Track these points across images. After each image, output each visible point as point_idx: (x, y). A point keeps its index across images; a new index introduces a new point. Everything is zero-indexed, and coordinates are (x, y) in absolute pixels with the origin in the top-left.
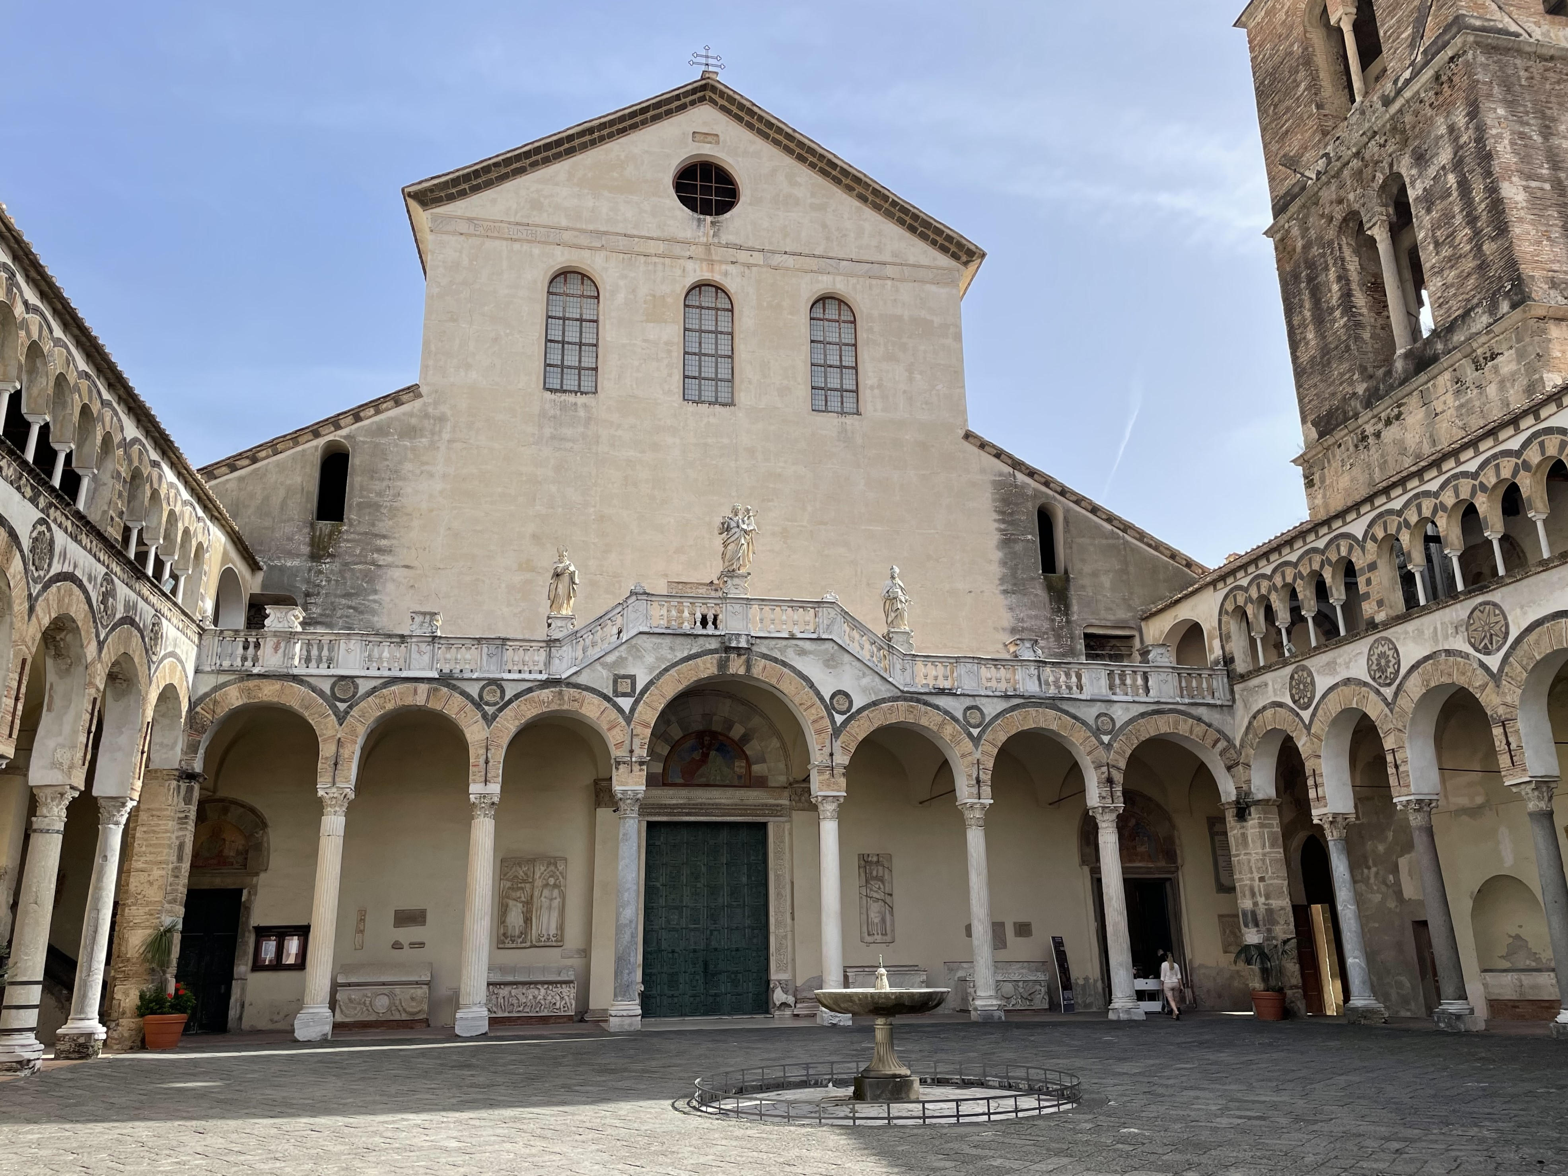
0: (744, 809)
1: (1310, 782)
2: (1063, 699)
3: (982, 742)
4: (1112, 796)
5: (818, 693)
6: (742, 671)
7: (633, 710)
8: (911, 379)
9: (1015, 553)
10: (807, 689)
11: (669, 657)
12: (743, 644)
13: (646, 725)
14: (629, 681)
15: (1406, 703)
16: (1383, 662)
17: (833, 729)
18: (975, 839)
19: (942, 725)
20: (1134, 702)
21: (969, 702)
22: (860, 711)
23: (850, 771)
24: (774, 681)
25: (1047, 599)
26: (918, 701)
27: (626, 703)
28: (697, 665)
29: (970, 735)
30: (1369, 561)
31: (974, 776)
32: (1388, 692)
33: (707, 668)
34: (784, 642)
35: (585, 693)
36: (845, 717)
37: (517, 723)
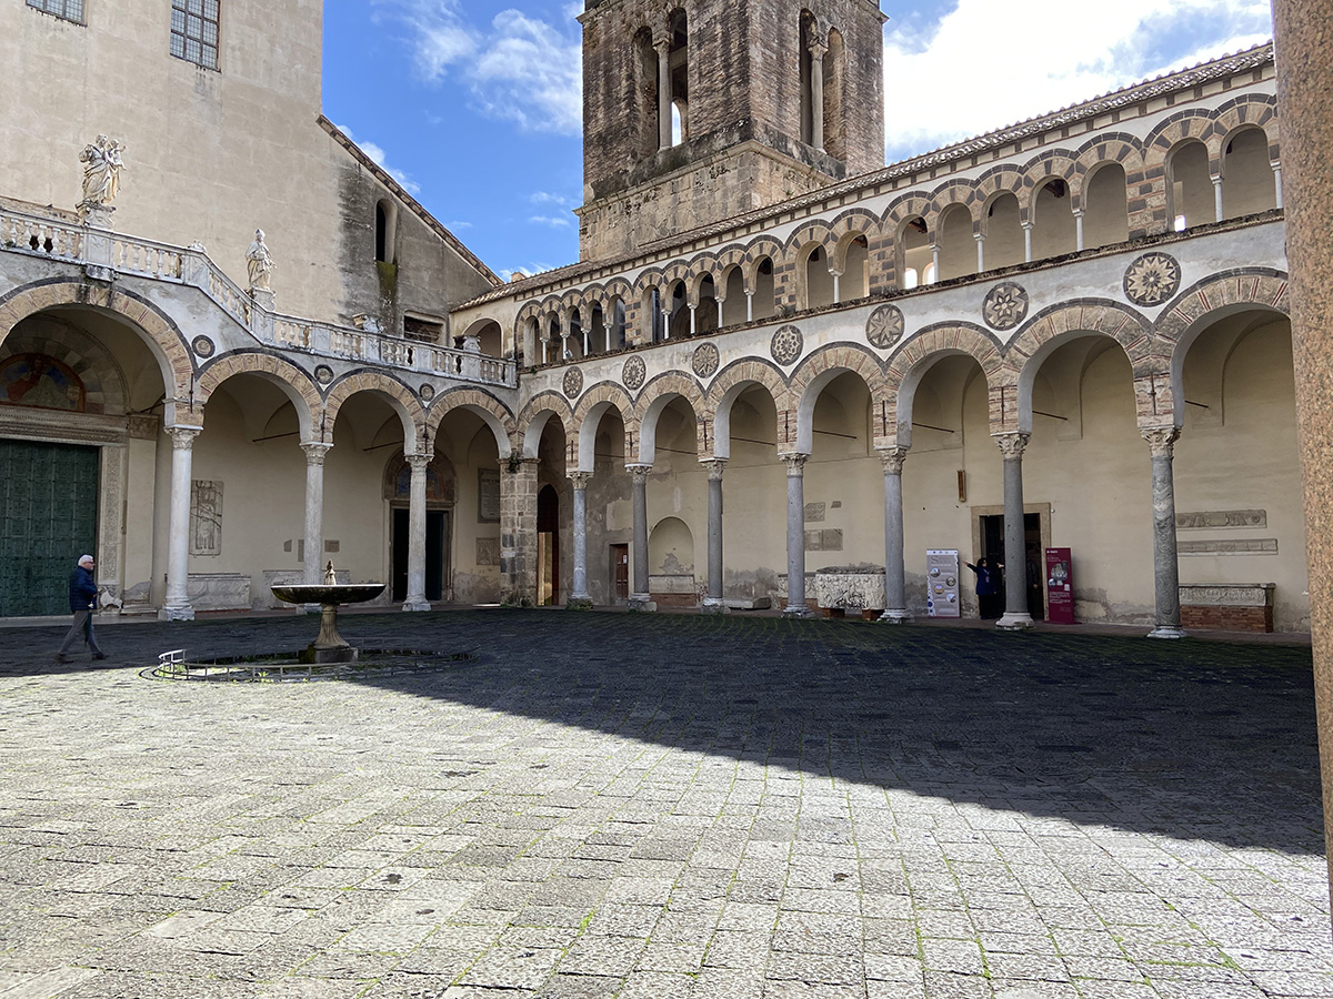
0: (77, 432)
1: (569, 449)
2: (396, 368)
3: (329, 396)
4: (425, 448)
5: (180, 335)
6: (102, 303)
8: (272, 51)
9: (355, 237)
10: (170, 329)
11: (23, 277)
12: (105, 277)
15: (645, 403)
16: (634, 373)
17: (194, 370)
18: (315, 473)
19: (296, 379)
20: (450, 378)
21: (322, 362)
22: (220, 357)
23: (208, 409)
24: (136, 318)
25: (378, 283)
26: (276, 355)
28: (54, 291)
29: (319, 389)
30: (635, 301)
31: (320, 423)
32: (634, 394)
33: (64, 295)
34: (149, 282)
36: (206, 360)
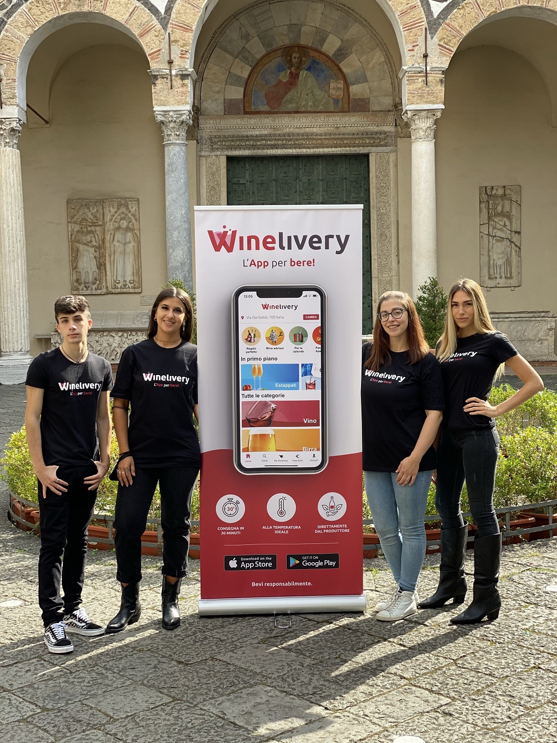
0: (338, 138)
7: (168, 9)
13: (186, 28)
37: (30, 31)
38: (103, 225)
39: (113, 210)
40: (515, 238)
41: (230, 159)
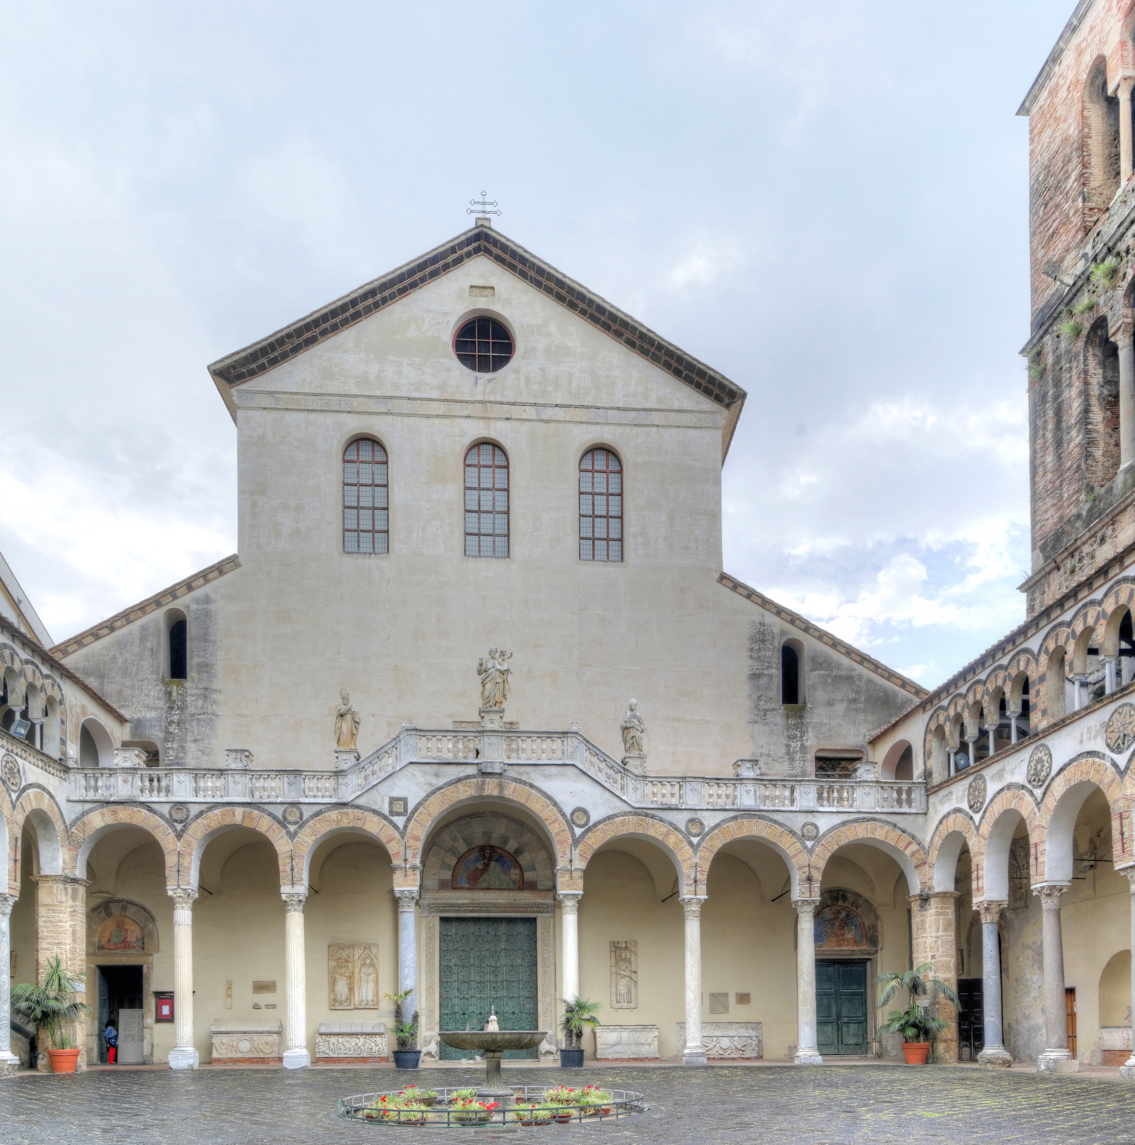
0: (516, 907)
2: (774, 811)
3: (701, 848)
4: (810, 891)
5: (561, 811)
6: (495, 793)
7: (406, 827)
9: (759, 687)
10: (551, 807)
11: (435, 782)
12: (497, 770)
13: (417, 839)
14: (402, 803)
17: (573, 840)
18: (692, 928)
19: (667, 835)
20: (839, 812)
21: (691, 815)
22: (595, 825)
23: (587, 874)
24: (523, 801)
25: (784, 727)
26: (647, 815)
27: (400, 821)
28: (458, 789)
29: (690, 843)
31: (692, 877)
33: (466, 791)
34: (531, 768)
35: (366, 813)
36: (583, 830)
37: (314, 838)
38: (353, 962)
39: (361, 952)
40: (633, 976)
41: (442, 919)
